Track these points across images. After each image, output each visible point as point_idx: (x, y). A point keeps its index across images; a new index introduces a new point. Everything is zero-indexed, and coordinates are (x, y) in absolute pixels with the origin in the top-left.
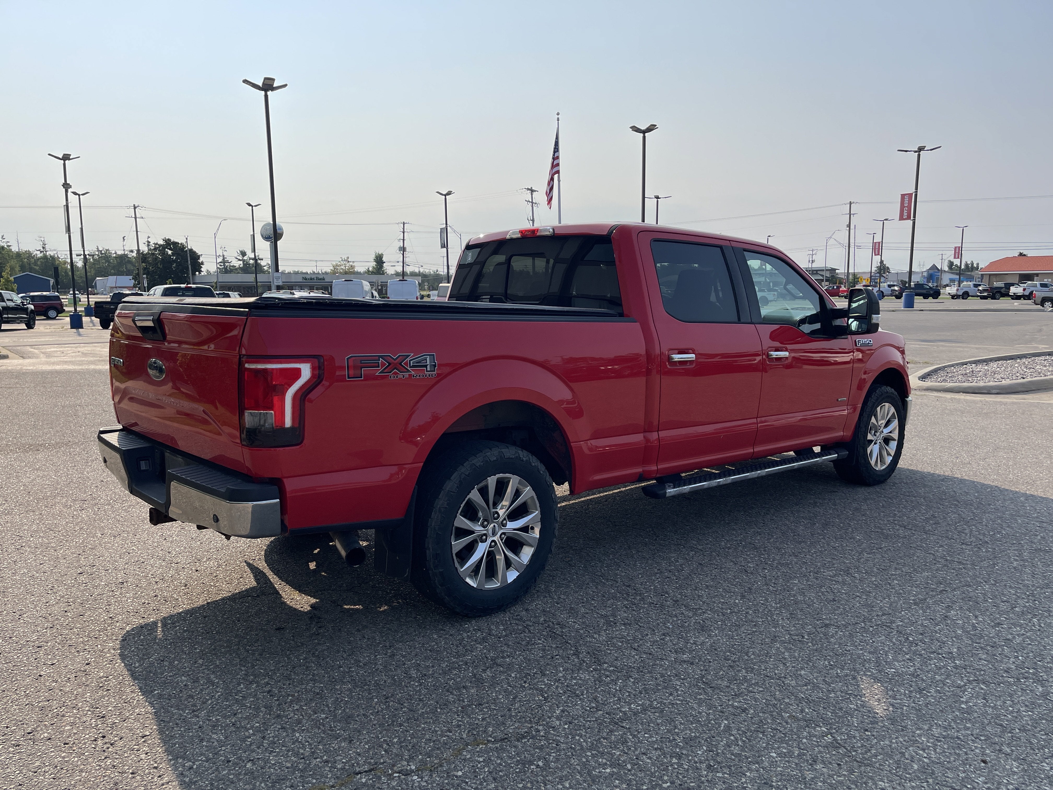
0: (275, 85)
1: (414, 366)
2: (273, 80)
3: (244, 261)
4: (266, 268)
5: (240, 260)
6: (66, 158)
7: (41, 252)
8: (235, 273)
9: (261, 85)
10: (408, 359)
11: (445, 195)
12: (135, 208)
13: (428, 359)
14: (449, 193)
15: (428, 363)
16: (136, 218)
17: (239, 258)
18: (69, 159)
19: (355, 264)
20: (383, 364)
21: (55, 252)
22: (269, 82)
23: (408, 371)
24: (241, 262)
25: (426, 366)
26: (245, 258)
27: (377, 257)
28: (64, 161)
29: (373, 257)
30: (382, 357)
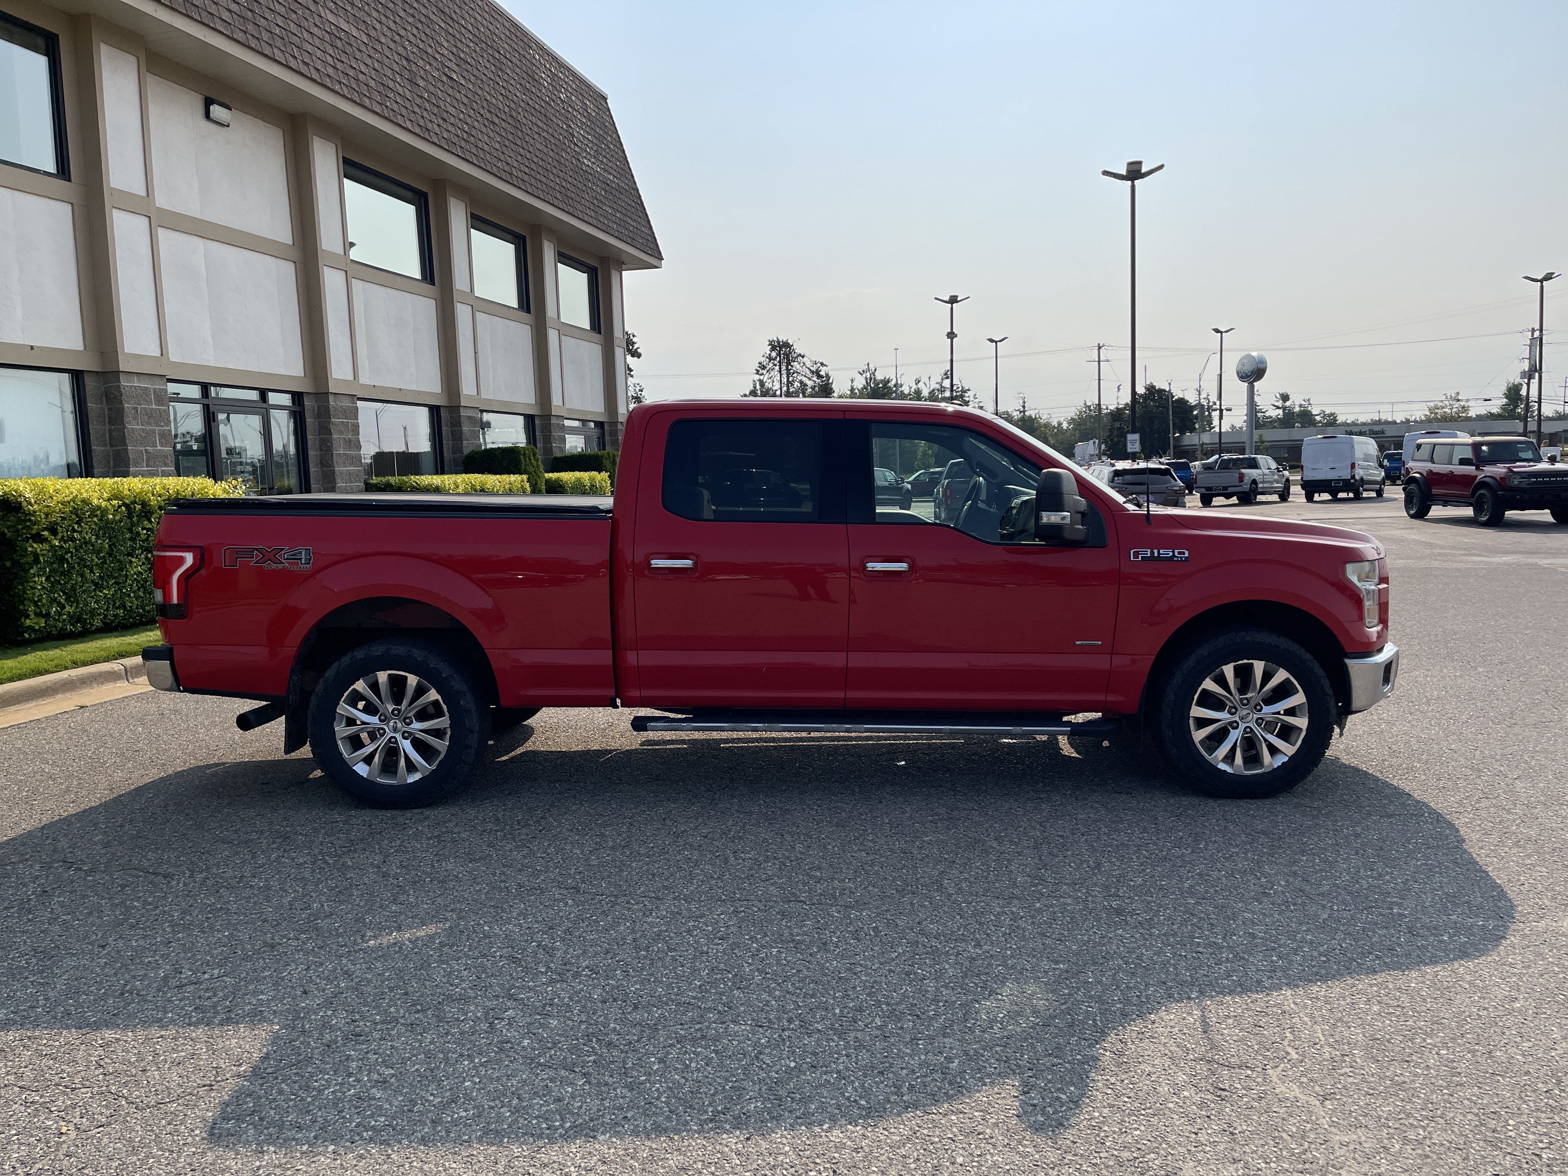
0: (1144, 170)
1: (287, 559)
2: (1140, 163)
3: (1284, 408)
4: (1318, 418)
5: (1278, 408)
6: (953, 300)
7: (1021, 412)
8: (1268, 428)
9: (1124, 173)
10: (283, 552)
11: (1541, 281)
12: (1099, 348)
13: (303, 553)
14: (1549, 277)
15: (303, 556)
16: (1099, 362)
17: (1276, 404)
18: (958, 302)
19: (1470, 404)
20: (257, 556)
21: (1037, 411)
22: (1135, 167)
23: (282, 563)
24: (1280, 411)
25: (301, 559)
26: (1288, 404)
27: (1509, 390)
28: (952, 304)
29: (1504, 389)
30: (257, 549)
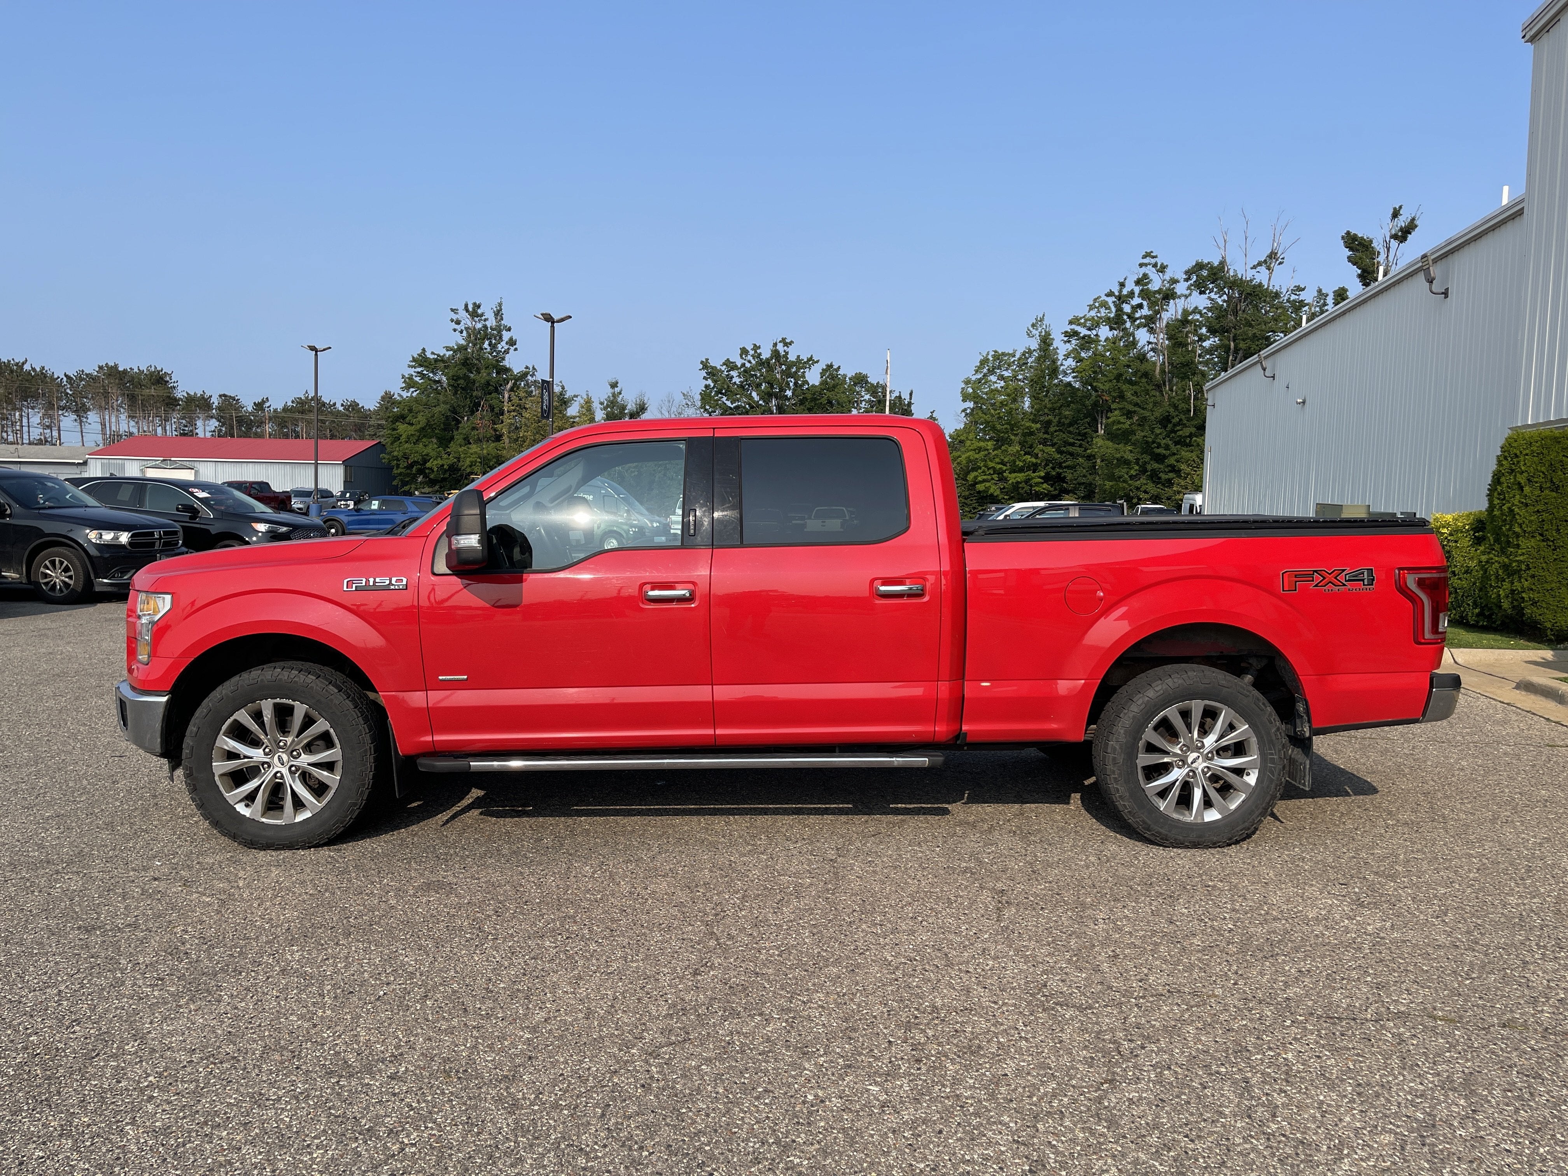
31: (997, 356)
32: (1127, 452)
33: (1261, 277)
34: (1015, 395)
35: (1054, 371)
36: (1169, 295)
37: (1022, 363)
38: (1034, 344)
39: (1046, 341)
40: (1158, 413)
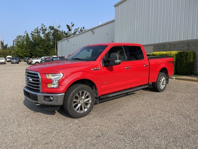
31: (20, 36)
32: (42, 50)
33: (58, 29)
34: (23, 42)
35: (29, 39)
36: (46, 30)
37: (24, 37)
38: (26, 35)
39: (27, 34)
40: (46, 45)
